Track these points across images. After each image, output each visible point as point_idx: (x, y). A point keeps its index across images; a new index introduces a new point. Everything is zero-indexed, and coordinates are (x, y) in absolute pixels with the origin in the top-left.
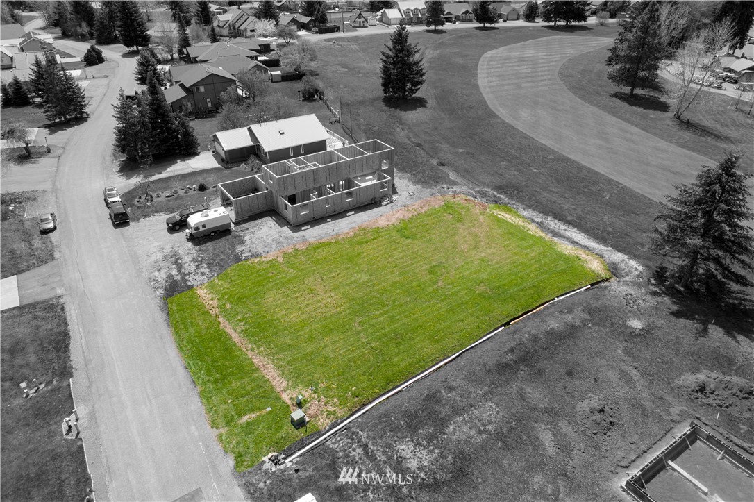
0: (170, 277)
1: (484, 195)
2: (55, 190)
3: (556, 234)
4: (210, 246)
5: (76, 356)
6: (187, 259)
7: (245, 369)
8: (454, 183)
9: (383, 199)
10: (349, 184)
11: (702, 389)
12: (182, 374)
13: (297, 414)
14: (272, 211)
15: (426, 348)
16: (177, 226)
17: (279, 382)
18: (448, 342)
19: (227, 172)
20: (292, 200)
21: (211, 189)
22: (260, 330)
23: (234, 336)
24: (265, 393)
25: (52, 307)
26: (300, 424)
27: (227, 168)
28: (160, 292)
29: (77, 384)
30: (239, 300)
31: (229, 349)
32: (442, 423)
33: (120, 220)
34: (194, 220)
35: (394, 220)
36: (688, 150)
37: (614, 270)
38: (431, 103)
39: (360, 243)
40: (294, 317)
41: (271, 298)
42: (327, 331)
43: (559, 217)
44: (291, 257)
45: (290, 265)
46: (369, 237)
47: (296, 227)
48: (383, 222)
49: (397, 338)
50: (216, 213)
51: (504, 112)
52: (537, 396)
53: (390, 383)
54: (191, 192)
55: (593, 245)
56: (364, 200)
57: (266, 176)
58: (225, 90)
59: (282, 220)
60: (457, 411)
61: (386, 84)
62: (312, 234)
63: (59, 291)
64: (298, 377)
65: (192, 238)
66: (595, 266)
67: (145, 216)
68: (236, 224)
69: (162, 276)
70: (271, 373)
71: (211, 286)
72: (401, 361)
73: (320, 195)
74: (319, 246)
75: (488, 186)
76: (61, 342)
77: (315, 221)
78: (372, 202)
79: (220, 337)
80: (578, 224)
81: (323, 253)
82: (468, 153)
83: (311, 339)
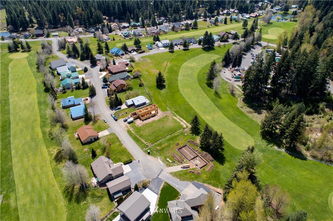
0: (127, 129)
1: (172, 113)
2: (102, 114)
3: (181, 121)
4: (131, 124)
5: (120, 140)
6: (128, 127)
7: (140, 141)
8: (168, 111)
9: (156, 115)
10: (151, 113)
11: (189, 141)
12: (133, 141)
13: (147, 145)
14: (139, 118)
15: (161, 138)
16: (126, 121)
17: (144, 142)
18: (163, 137)
19: (129, 109)
20: (142, 116)
21: (128, 113)
22: (141, 136)
23: (138, 137)
24: (143, 143)
25: (114, 134)
26: (147, 146)
27: (129, 108)
28: (127, 131)
29: (122, 142)
30: (137, 132)
31: (138, 139)
32: (162, 145)
33: (116, 120)
34: (129, 120)
35: (158, 119)
36: (212, 101)
37: (187, 127)
38: (167, 87)
39: (153, 123)
40: (145, 134)
41: (141, 132)
42: (149, 136)
43: (183, 118)
44: (143, 126)
45: (143, 127)
46: (154, 122)
47: (143, 121)
48: (156, 120)
49: (157, 137)
50: (132, 119)
51: (181, 90)
52: (172, 142)
53: (156, 142)
54: (125, 114)
55: (186, 123)
56: (153, 115)
57: (137, 111)
58: (124, 87)
59: (141, 119)
60: (163, 144)
61: (157, 82)
62: (146, 122)
63: (114, 132)
64: (146, 141)
65: (128, 123)
66: (185, 126)
67: (120, 119)
68: (134, 120)
69: (126, 129)
70: (143, 141)
71: (133, 130)
72: (157, 139)
73: (146, 116)
74: (147, 124)
75: (173, 111)
76: (118, 138)
77: (146, 119)
78: (154, 116)
79: (136, 137)
80: (185, 119)
81: (147, 125)
82: (172, 103)
83: (147, 137)
